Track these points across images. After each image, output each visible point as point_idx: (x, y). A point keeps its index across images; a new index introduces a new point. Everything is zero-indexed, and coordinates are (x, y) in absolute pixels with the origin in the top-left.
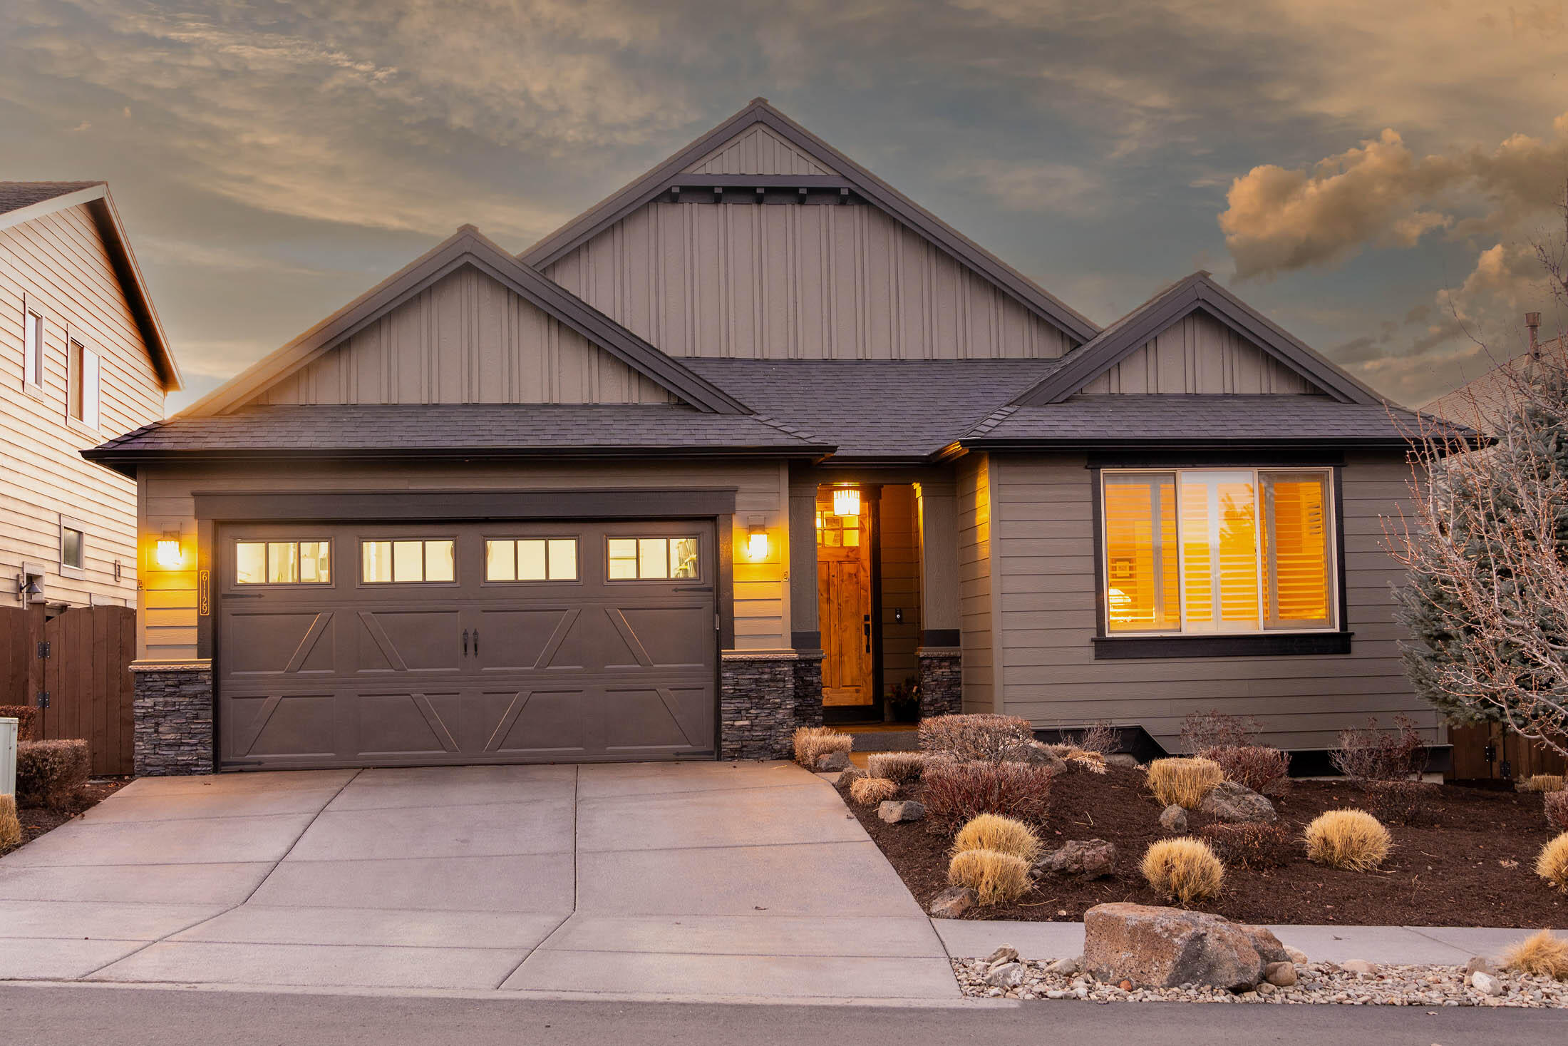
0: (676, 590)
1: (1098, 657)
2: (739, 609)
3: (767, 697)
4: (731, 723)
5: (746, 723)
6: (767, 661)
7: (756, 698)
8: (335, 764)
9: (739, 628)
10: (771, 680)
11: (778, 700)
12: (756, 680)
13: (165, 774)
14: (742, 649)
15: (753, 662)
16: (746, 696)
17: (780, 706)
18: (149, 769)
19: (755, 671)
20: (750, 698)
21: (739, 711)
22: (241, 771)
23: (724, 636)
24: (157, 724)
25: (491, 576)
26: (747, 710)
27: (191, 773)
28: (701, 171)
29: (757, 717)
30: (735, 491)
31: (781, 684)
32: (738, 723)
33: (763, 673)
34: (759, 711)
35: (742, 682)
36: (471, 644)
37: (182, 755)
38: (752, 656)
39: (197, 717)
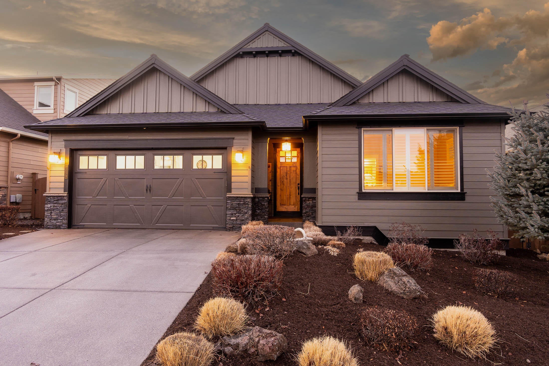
0: (215, 173)
1: (359, 199)
2: (233, 179)
3: (242, 210)
4: (229, 218)
5: (235, 218)
6: (242, 197)
7: (238, 210)
8: (107, 227)
9: (233, 185)
10: (244, 204)
11: (246, 211)
12: (239, 204)
13: (53, 228)
14: (235, 193)
15: (237, 197)
16: (235, 209)
17: (246, 213)
18: (49, 227)
19: (238, 200)
20: (236, 210)
21: (232, 214)
22: (78, 228)
23: (229, 189)
24: (51, 213)
25: (156, 167)
26: (235, 214)
27: (60, 228)
28: (249, 47)
29: (238, 217)
30: (233, 139)
31: (247, 205)
32: (232, 218)
33: (241, 201)
34: (239, 214)
35: (233, 204)
36: (149, 189)
37: (58, 222)
38: (237, 195)
39: (63, 211)
